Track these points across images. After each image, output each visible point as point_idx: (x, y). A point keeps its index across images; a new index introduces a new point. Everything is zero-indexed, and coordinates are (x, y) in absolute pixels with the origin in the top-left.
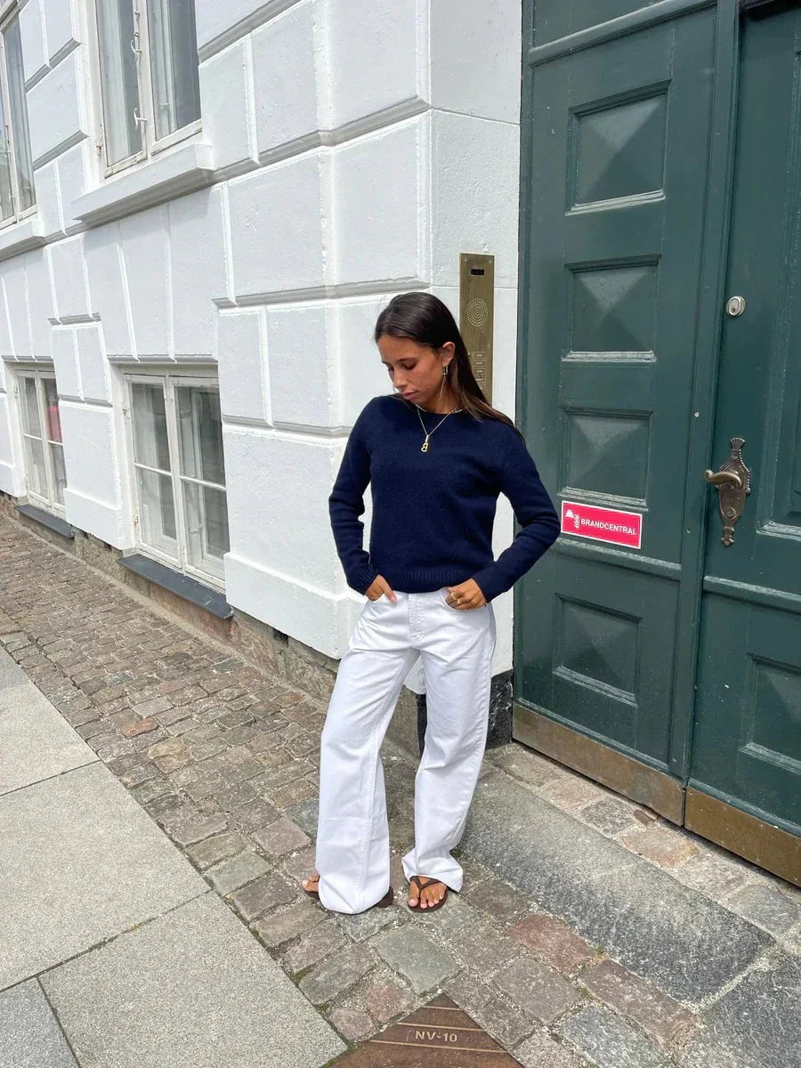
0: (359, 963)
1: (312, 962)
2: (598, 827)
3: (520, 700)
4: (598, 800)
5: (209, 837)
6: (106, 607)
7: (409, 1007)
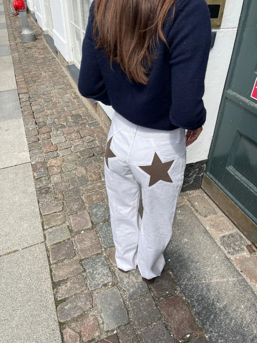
0: (85, 304)
1: (67, 296)
2: (226, 249)
3: (208, 173)
4: (230, 232)
5: (53, 213)
6: (60, 87)
7: (99, 336)
